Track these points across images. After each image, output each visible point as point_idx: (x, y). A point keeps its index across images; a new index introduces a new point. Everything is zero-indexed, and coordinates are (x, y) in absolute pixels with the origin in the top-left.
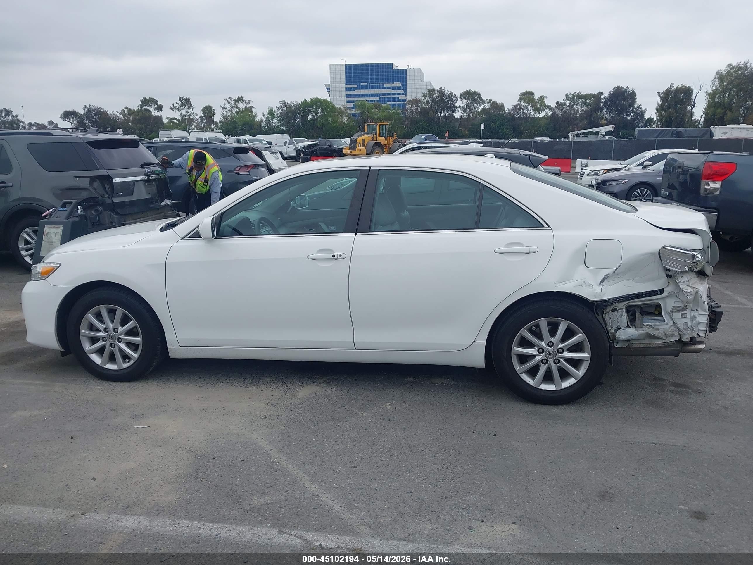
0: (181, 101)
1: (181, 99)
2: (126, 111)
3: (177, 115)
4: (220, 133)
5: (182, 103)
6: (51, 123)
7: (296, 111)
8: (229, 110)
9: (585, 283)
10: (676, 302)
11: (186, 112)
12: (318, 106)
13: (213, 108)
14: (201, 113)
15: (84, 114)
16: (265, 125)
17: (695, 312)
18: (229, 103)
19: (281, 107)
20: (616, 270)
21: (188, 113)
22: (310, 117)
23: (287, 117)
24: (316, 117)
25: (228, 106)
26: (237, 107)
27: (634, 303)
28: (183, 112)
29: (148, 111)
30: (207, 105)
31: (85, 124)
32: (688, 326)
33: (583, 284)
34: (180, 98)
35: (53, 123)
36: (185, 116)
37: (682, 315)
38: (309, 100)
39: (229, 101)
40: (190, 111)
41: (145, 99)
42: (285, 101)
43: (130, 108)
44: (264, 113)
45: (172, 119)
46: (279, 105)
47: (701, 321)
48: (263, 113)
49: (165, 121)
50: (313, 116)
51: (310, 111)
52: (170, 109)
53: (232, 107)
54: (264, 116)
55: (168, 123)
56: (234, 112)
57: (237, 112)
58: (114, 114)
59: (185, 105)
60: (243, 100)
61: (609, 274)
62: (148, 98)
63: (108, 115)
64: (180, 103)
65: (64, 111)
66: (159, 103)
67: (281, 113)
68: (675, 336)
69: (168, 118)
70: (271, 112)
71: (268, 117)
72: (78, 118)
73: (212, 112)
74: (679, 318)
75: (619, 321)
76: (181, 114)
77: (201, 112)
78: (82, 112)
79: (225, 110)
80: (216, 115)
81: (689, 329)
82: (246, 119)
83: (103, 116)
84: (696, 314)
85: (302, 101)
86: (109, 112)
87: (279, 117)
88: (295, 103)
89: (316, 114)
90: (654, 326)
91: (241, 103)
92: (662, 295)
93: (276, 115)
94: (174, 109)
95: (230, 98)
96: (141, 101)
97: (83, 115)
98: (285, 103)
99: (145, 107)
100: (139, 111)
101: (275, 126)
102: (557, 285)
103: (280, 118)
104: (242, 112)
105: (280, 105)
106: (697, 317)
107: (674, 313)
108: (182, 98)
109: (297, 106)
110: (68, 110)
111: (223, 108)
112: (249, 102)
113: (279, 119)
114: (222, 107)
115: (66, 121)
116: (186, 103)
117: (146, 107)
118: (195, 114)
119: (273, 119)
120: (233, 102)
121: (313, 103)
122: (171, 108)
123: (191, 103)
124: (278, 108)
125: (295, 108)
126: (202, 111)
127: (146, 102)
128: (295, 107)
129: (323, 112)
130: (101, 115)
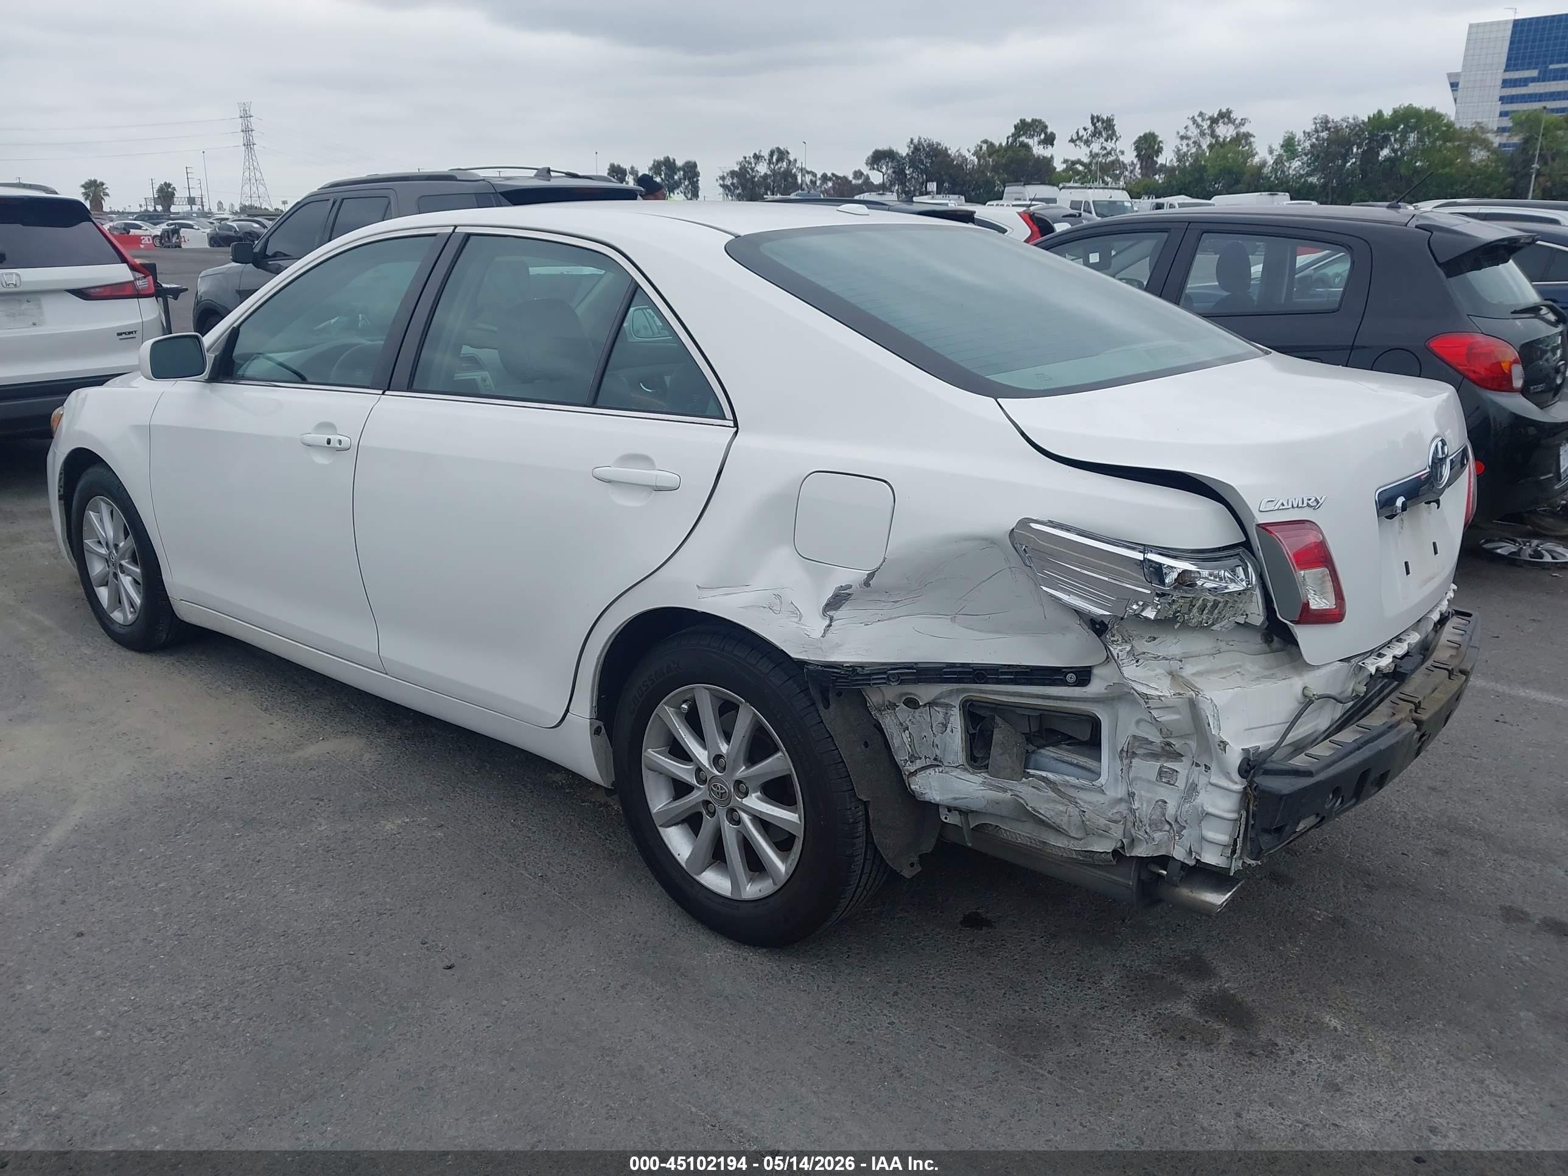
0: (1094, 124)
1: (1095, 120)
2: (985, 147)
3: (1081, 153)
4: (1120, 191)
5: (1096, 128)
6: (858, 174)
7: (1352, 139)
8: (1195, 142)
9: (781, 602)
10: (1142, 724)
11: (1101, 148)
12: (1409, 127)
13: (1159, 139)
14: (1133, 149)
15: (908, 155)
16: (1271, 172)
17: (1200, 773)
18: (1198, 126)
19: (1317, 131)
20: (871, 576)
21: (1105, 149)
22: (1385, 152)
23: (1327, 154)
24: (1399, 153)
25: (1193, 132)
26: (1213, 135)
27: (988, 696)
28: (1096, 147)
29: (1026, 147)
30: (1147, 131)
31: (906, 174)
32: (1164, 815)
33: (776, 603)
34: (1092, 118)
35: (862, 174)
36: (1097, 155)
37: (1161, 773)
38: (1388, 113)
39: (1199, 120)
40: (1109, 145)
41: (1023, 121)
42: (1327, 116)
43: (993, 141)
44: (1273, 147)
45: (1074, 163)
46: (1310, 128)
47: (1211, 810)
48: (1270, 147)
49: (1059, 166)
50: (1394, 151)
51: (1386, 139)
52: (1069, 141)
53: (1203, 134)
54: (1271, 152)
55: (1064, 171)
56: (1205, 147)
57: (1211, 146)
58: (960, 155)
59: (1100, 134)
60: (1229, 118)
61: (850, 587)
62: (1029, 120)
63: (949, 156)
64: (1091, 128)
65: (874, 150)
66: (1049, 130)
67: (1312, 146)
68: (1111, 838)
69: (1065, 161)
70: (1289, 144)
71: (1280, 156)
72: (895, 164)
73: (1156, 147)
74: (1149, 781)
75: (937, 741)
76: (1091, 152)
77: (1133, 147)
78: (904, 151)
79: (1185, 142)
80: (1163, 152)
81: (1167, 827)
82: (1228, 162)
83: (940, 158)
84: (1202, 780)
85: (1372, 116)
86: (952, 152)
87: (1306, 155)
88: (1351, 121)
89: (1401, 146)
90: (1062, 785)
91: (1224, 124)
92: (1084, 689)
93: (1300, 150)
94: (1077, 142)
95: (1201, 114)
96: (1016, 127)
97: (905, 157)
98: (1327, 122)
99: (1021, 139)
100: (1009, 147)
101: (1294, 175)
102: (705, 593)
103: (1309, 156)
104: (1223, 145)
105: (1314, 127)
106: (1202, 793)
107: (1135, 761)
108: (1098, 117)
109: (1355, 128)
110: (880, 148)
111: (1182, 138)
112: (1243, 122)
113: (1306, 159)
114: (1181, 133)
115: (874, 169)
116: (1104, 127)
117: (1023, 139)
118: (1120, 151)
119: (1291, 158)
120: (1206, 125)
121: (1397, 119)
122: (1072, 138)
123: (1115, 128)
124: (1309, 133)
125: (1349, 134)
126: (1134, 144)
127: (1023, 128)
128: (1350, 129)
129: (1420, 139)
130: (936, 156)
